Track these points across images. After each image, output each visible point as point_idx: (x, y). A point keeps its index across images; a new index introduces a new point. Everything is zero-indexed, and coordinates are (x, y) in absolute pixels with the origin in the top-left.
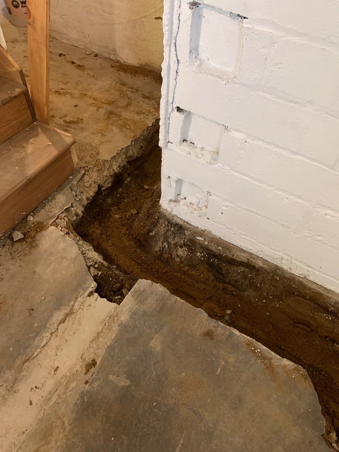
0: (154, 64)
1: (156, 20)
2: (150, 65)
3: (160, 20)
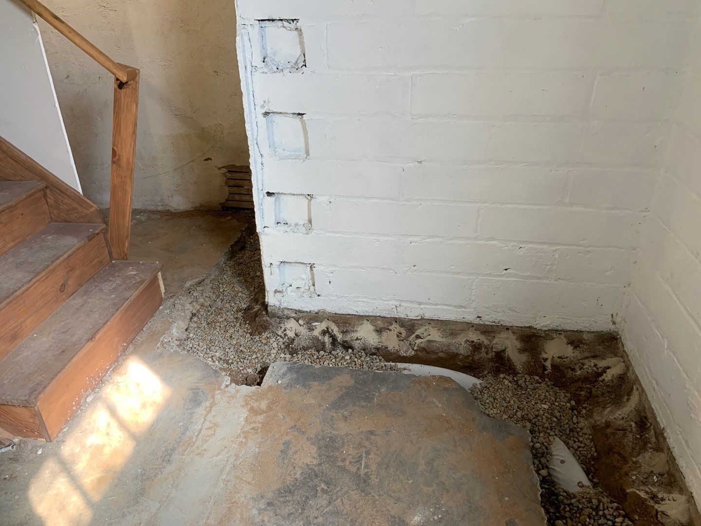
0: (210, 202)
1: (206, 162)
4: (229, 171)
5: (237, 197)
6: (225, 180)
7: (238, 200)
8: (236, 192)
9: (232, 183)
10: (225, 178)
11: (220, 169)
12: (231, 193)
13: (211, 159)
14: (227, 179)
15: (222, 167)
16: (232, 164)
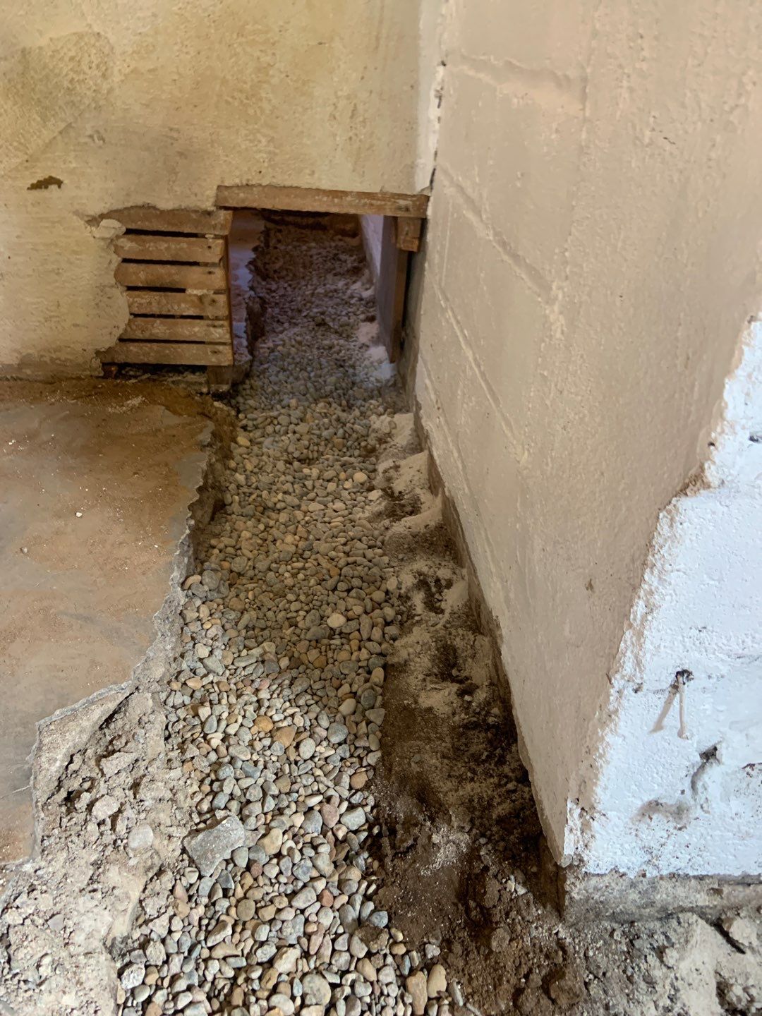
0: (58, 350)
1: (38, 193)
2: (45, 359)
3: (53, 187)
4: (129, 232)
5: (159, 329)
6: (114, 266)
7: (161, 336)
8: (155, 309)
9: (141, 275)
10: (116, 260)
11: (94, 221)
12: (136, 316)
13: (59, 183)
14: (125, 261)
15: (103, 216)
16: (140, 200)
